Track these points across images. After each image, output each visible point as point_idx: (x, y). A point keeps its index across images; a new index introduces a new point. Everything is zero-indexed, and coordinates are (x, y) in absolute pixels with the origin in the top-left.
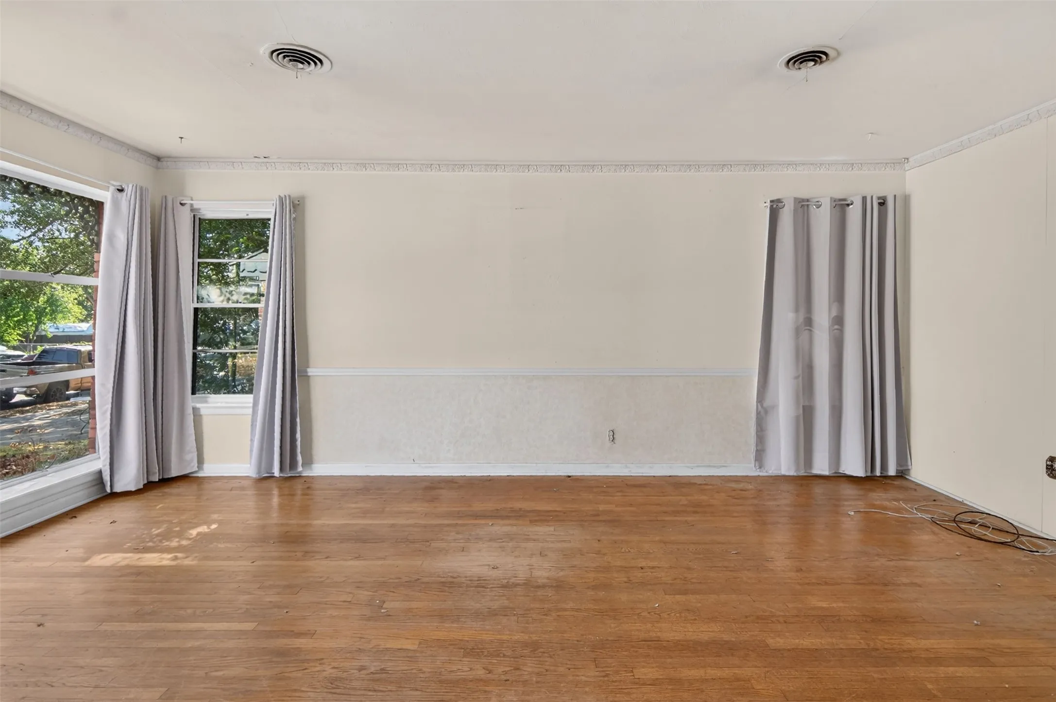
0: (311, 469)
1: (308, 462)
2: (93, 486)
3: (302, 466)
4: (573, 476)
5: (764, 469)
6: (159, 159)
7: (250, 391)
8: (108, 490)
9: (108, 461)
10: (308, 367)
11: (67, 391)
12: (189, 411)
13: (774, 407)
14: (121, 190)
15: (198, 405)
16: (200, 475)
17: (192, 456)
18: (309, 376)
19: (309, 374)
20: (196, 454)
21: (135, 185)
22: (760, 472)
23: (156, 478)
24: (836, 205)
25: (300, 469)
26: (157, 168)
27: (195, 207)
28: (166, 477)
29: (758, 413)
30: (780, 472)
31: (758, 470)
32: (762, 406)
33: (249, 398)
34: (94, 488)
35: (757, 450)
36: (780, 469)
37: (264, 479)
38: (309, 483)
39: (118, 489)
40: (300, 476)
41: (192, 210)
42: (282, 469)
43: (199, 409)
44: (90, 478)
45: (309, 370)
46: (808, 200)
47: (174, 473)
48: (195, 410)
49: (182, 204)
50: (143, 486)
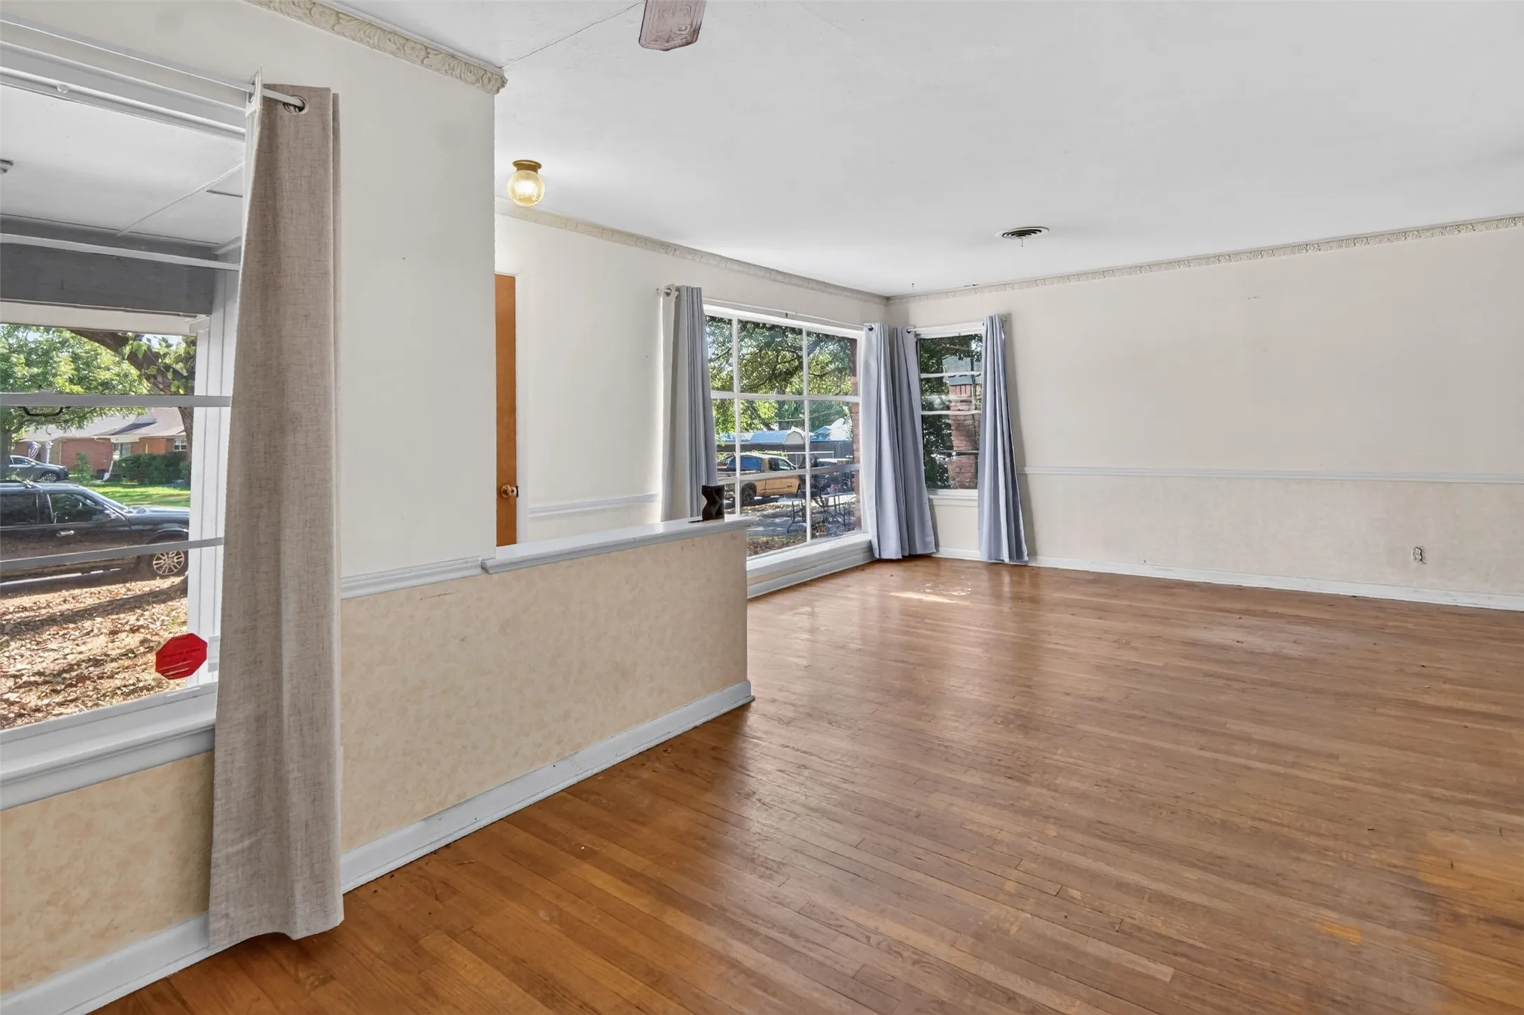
0: (1035, 560)
1: (1033, 553)
2: (868, 551)
3: (1028, 556)
6: (888, 299)
7: (975, 487)
8: (878, 557)
9: (876, 534)
10: (1025, 466)
11: (756, 496)
12: (926, 501)
14: (871, 329)
15: (931, 497)
16: (938, 556)
17: (931, 539)
18: (1026, 474)
19: (1027, 472)
20: (933, 537)
23: (907, 554)
25: (1026, 558)
26: (889, 307)
27: (917, 333)
28: (914, 553)
33: (974, 493)
34: (867, 554)
37: (995, 565)
38: (1037, 573)
39: (885, 556)
40: (1027, 565)
41: (917, 335)
42: (1011, 557)
43: (932, 500)
44: (863, 546)
45: (1026, 468)
47: (919, 551)
48: (930, 500)
49: (909, 332)
50: (900, 557)
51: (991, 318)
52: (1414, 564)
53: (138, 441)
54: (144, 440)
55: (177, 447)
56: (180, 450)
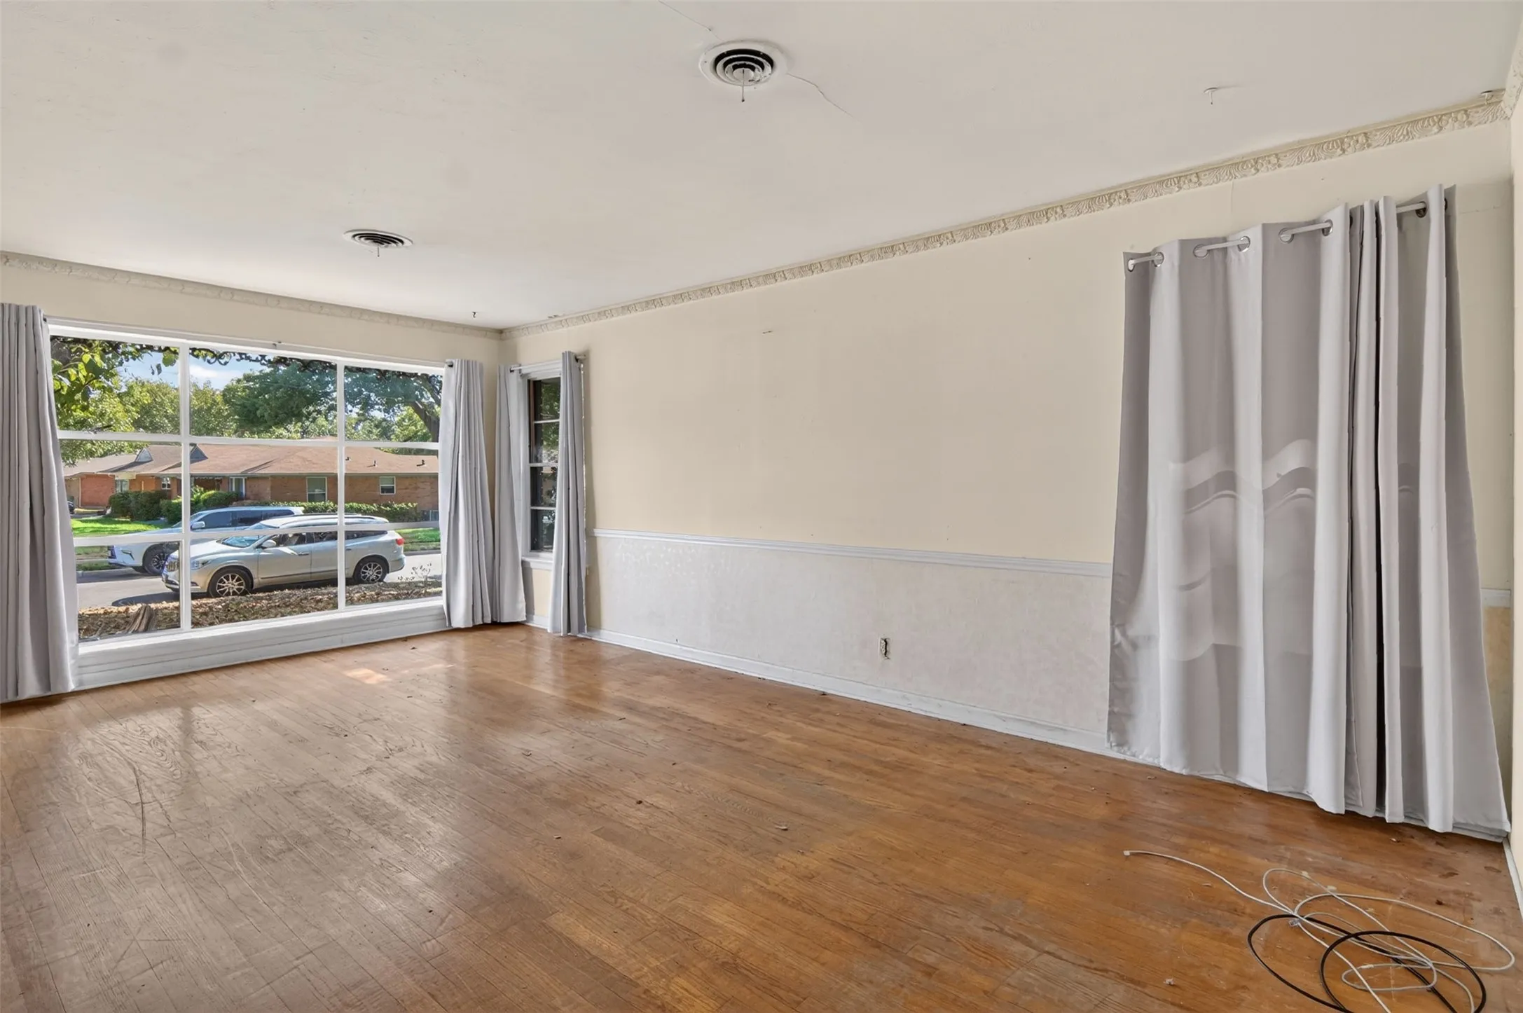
0: (601, 634)
1: (598, 626)
2: (438, 620)
3: (587, 627)
4: (829, 694)
5: (1129, 749)
6: (502, 330)
8: (447, 625)
10: (595, 528)
13: (1150, 639)
14: (451, 366)
15: (534, 560)
17: (522, 605)
18: (595, 537)
19: (596, 535)
20: (525, 604)
21: (460, 360)
22: (1119, 752)
23: (488, 621)
24: (1293, 235)
25: (594, 632)
26: (502, 339)
27: (524, 372)
28: (499, 622)
29: (1115, 647)
30: (1156, 761)
31: (1116, 748)
32: (1124, 634)
34: (440, 621)
35: (1111, 713)
36: (1158, 757)
38: (600, 649)
39: (454, 625)
40: (591, 640)
41: (523, 375)
45: (595, 530)
46: (1225, 240)
47: (506, 619)
49: (511, 371)
50: (471, 626)
51: (563, 354)
52: (881, 658)
53: (135, 478)
54: (140, 478)
55: (164, 486)
56: (166, 488)
